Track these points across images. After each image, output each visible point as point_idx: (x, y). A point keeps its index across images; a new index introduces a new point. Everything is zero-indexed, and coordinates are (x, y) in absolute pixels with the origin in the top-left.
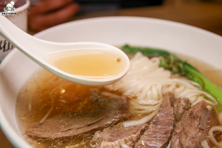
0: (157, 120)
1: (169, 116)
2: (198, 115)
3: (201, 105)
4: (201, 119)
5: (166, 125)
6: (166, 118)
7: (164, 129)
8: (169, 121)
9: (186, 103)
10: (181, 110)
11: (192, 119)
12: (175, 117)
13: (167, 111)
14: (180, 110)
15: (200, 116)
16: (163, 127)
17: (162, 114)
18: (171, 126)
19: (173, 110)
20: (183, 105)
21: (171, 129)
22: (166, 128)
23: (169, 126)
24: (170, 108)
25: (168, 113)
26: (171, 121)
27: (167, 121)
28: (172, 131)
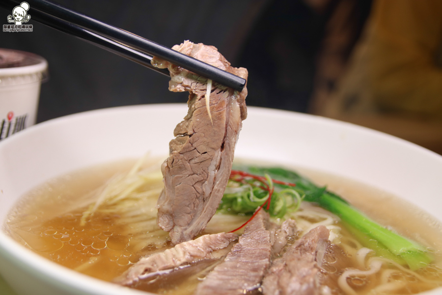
0: (239, 250)
1: (262, 244)
2: (312, 246)
3: (319, 232)
4: (318, 254)
5: (257, 257)
6: (256, 247)
7: (252, 263)
8: (261, 251)
9: (291, 229)
10: (282, 240)
11: (302, 251)
12: (273, 247)
13: (258, 237)
14: (280, 240)
15: (315, 247)
16: (250, 260)
17: (249, 240)
18: (265, 259)
19: (269, 235)
20: (286, 232)
21: (265, 263)
22: (256, 262)
23: (261, 259)
24: (265, 232)
25: (260, 239)
26: (264, 252)
27: (258, 251)
28: (268, 268)
